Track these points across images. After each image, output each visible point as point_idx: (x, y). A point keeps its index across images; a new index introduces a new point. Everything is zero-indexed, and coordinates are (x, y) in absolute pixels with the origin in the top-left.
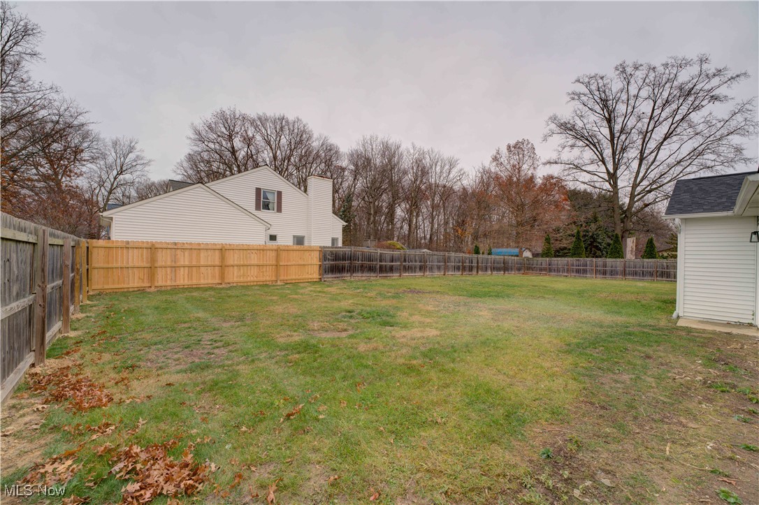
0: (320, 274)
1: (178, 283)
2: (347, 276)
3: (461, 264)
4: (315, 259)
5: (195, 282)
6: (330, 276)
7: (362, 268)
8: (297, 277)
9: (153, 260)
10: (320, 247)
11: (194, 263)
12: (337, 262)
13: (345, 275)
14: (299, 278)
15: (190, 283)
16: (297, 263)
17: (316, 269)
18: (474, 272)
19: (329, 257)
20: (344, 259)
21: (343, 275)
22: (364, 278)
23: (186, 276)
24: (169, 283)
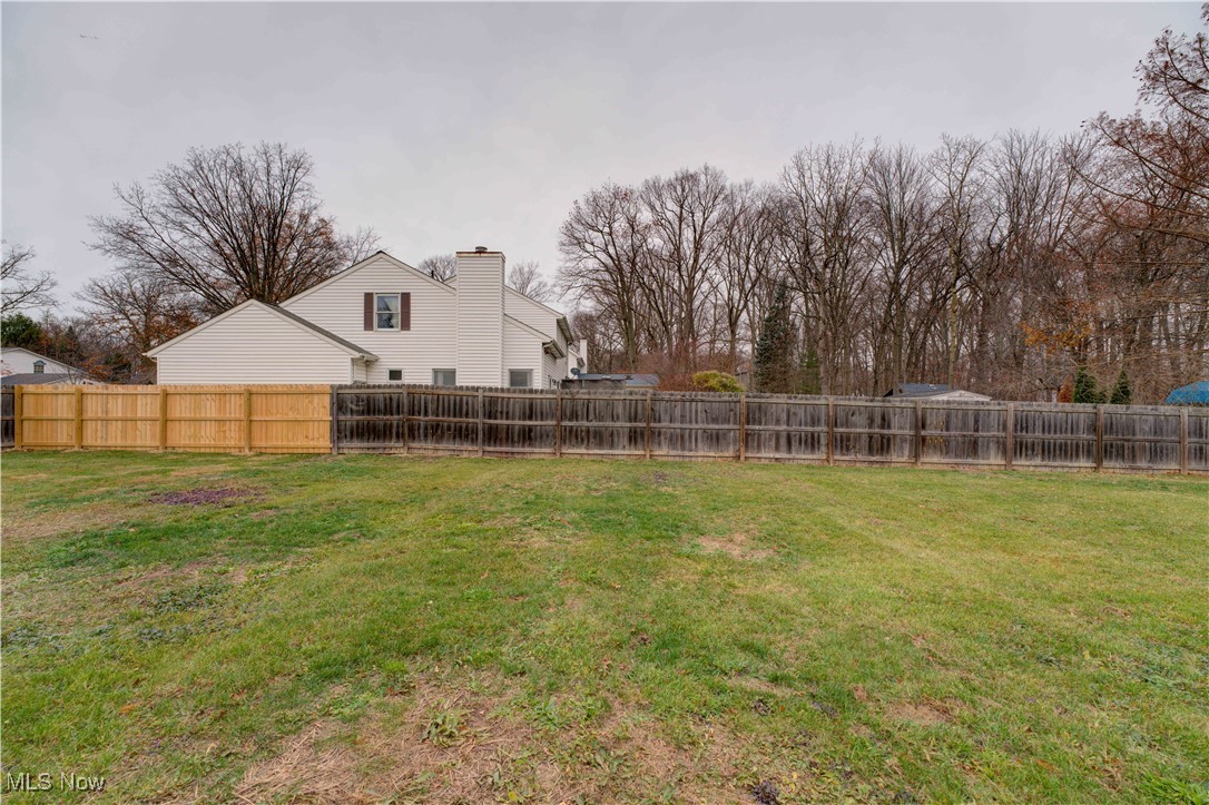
0: (333, 441)
1: (110, 443)
2: (398, 449)
3: (822, 428)
4: (322, 410)
5: (129, 443)
6: (356, 443)
7: (436, 432)
8: (285, 443)
9: (80, 410)
10: (332, 387)
11: (129, 415)
12: (371, 417)
13: (392, 444)
14: (292, 444)
15: (124, 443)
16: (285, 418)
17: (325, 429)
18: (900, 457)
19: (354, 407)
20: (388, 410)
21: (387, 444)
22: (440, 453)
23: (119, 434)
24: (99, 442)
